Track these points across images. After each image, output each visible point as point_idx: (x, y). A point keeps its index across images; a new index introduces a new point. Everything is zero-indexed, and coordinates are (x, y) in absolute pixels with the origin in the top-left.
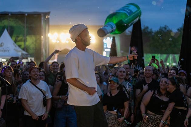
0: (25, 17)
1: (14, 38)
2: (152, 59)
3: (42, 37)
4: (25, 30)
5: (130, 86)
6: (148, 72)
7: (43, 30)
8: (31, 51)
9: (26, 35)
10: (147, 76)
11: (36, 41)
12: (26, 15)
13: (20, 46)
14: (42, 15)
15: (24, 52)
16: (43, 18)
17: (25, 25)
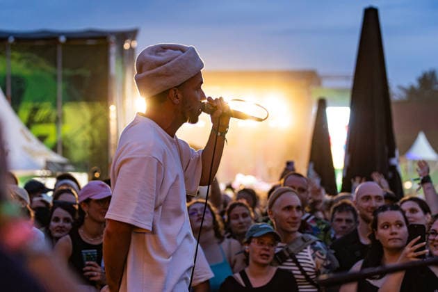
0: (60, 49)
3: (112, 108)
15: (56, 158)
17: (60, 72)
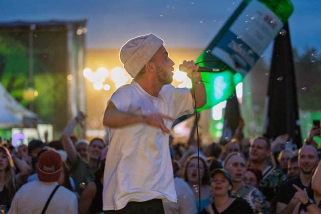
0: (31, 35)
1: (6, 81)
2: (314, 129)
3: (70, 78)
4: (32, 62)
5: (256, 199)
6: (307, 160)
7: (72, 62)
8: (45, 111)
9: (34, 74)
10: (305, 170)
11: (56, 87)
12: (33, 27)
13: (19, 100)
14: (69, 27)
15: (29, 114)
16: (70, 34)
17: (31, 52)
